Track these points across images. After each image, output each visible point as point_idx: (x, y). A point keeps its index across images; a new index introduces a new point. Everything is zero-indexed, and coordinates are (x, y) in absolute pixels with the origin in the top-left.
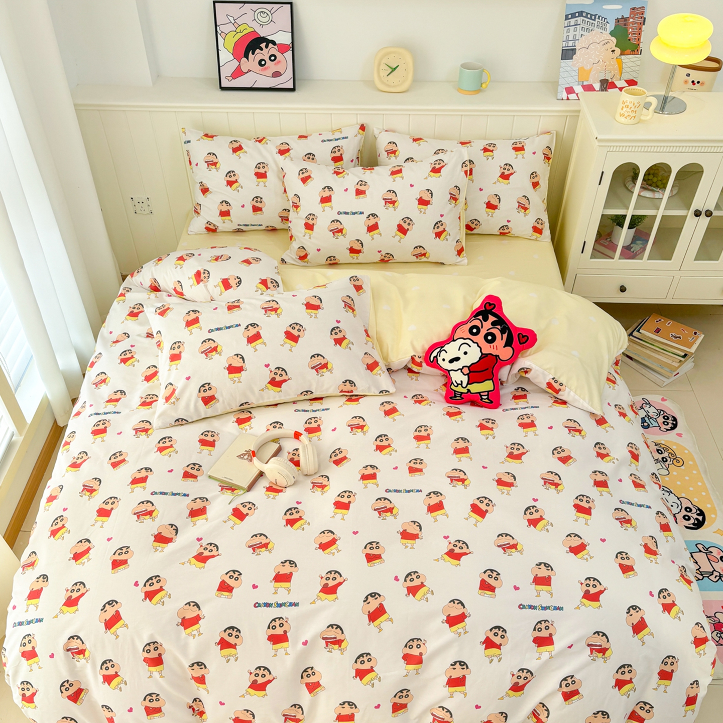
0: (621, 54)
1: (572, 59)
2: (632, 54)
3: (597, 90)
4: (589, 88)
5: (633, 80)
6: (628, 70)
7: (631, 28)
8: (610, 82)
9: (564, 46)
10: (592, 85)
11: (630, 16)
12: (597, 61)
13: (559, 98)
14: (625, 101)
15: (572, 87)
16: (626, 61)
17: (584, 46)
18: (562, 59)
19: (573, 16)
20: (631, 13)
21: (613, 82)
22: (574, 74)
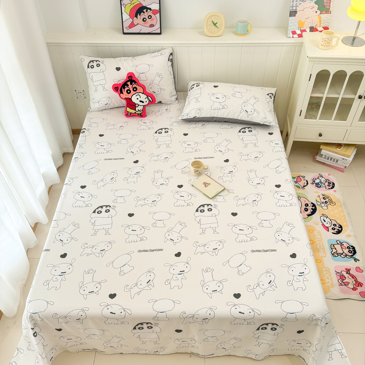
0: (321, 14)
1: (295, 16)
2: (326, 14)
3: (307, 31)
5: (327, 27)
6: (324, 22)
8: (315, 28)
9: (291, 9)
12: (308, 17)
13: (288, 37)
15: (295, 31)
16: (323, 17)
18: (290, 16)
22: (296, 24)
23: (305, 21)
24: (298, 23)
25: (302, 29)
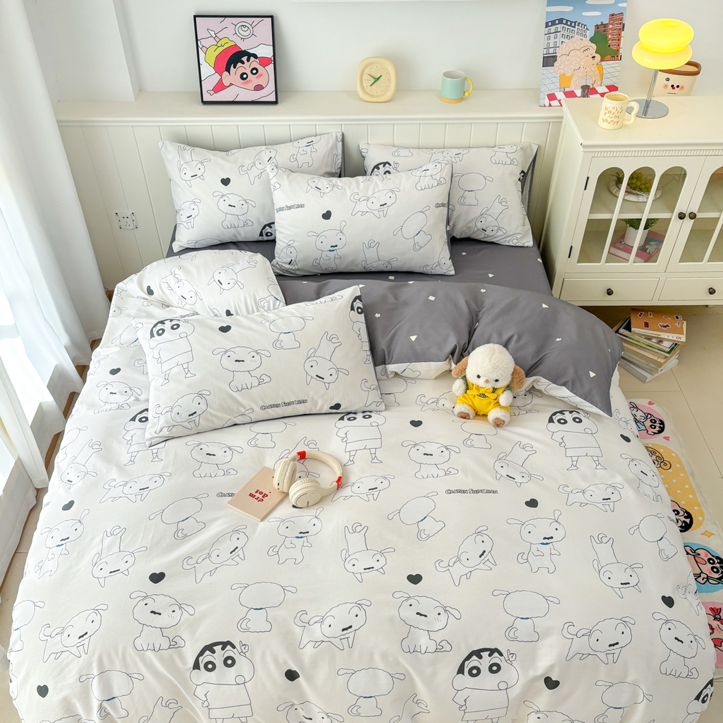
0: (602, 60)
1: (553, 66)
2: (612, 60)
3: (578, 96)
4: (570, 94)
5: (614, 86)
6: (609, 75)
7: (610, 34)
8: (591, 88)
9: (545, 53)
10: (573, 91)
11: (609, 22)
12: (578, 67)
13: (541, 105)
14: (607, 107)
15: (554, 94)
16: (607, 66)
17: (564, 53)
18: (543, 66)
19: (554, 23)
20: (610, 19)
21: (594, 88)
22: (555, 80)
23: (572, 76)
24: (559, 78)
25: (567, 90)
